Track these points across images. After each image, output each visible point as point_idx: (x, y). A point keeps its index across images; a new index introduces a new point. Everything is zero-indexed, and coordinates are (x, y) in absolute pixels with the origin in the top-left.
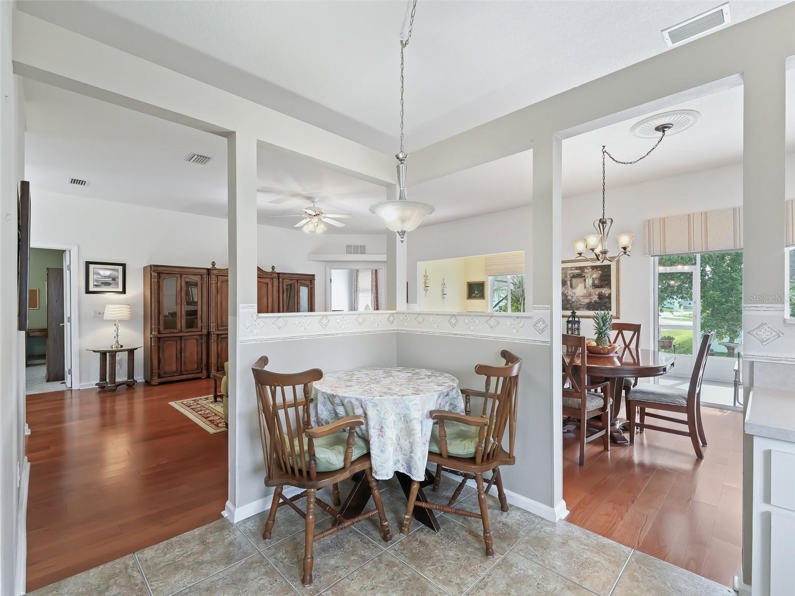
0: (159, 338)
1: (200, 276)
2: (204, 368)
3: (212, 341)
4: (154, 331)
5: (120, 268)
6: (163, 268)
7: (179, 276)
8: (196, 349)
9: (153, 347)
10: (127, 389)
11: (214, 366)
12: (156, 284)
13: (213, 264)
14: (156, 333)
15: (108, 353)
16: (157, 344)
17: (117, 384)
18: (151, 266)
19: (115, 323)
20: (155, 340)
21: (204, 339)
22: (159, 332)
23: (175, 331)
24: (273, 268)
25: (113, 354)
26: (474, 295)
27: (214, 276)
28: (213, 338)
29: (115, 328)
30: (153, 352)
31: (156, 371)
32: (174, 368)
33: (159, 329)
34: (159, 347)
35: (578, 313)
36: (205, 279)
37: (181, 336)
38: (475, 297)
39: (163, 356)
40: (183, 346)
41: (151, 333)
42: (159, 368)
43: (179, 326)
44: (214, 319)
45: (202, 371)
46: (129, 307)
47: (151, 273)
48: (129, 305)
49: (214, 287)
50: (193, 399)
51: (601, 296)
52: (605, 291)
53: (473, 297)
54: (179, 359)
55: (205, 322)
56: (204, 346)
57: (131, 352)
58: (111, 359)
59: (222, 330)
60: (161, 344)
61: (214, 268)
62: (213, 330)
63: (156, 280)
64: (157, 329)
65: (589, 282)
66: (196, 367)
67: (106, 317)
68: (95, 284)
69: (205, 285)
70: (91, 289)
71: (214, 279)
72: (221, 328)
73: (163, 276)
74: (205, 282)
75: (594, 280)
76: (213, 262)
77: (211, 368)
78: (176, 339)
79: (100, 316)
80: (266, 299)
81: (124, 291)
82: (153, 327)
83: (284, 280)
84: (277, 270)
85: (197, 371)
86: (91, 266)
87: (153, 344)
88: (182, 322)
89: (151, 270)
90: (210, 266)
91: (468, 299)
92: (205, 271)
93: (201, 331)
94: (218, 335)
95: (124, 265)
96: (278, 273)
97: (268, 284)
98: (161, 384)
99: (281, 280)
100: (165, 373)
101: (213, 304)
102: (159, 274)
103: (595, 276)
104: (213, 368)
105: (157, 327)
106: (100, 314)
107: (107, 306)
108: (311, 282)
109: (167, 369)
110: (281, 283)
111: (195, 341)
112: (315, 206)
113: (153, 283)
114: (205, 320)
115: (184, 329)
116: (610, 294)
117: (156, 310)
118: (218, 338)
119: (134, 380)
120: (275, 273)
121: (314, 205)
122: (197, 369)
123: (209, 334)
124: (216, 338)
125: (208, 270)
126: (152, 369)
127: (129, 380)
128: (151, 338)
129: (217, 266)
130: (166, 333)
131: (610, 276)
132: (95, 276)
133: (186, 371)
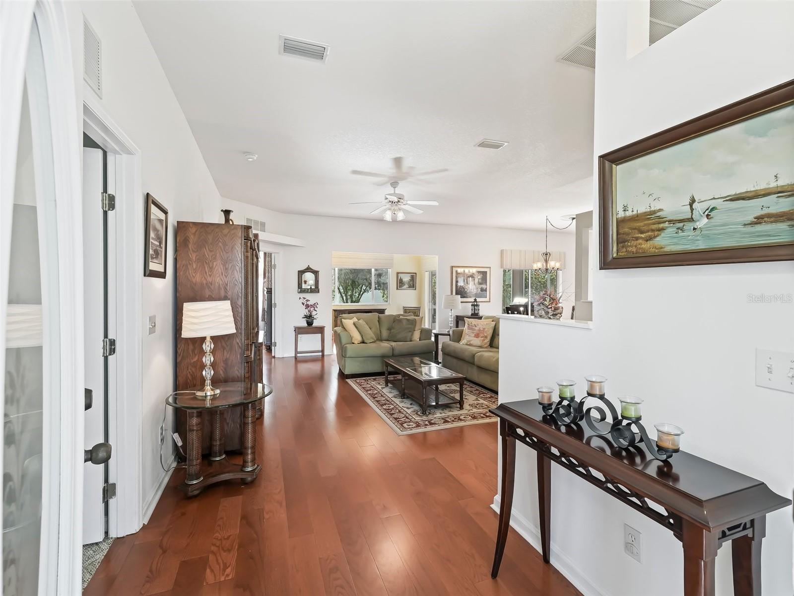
35: (478, 300)
51: (482, 290)
52: (484, 286)
65: (476, 280)
75: (479, 279)
81: (165, 273)
95: (167, 214)
103: (479, 277)
112: (396, 192)
116: (486, 288)
121: (394, 192)
131: (486, 277)
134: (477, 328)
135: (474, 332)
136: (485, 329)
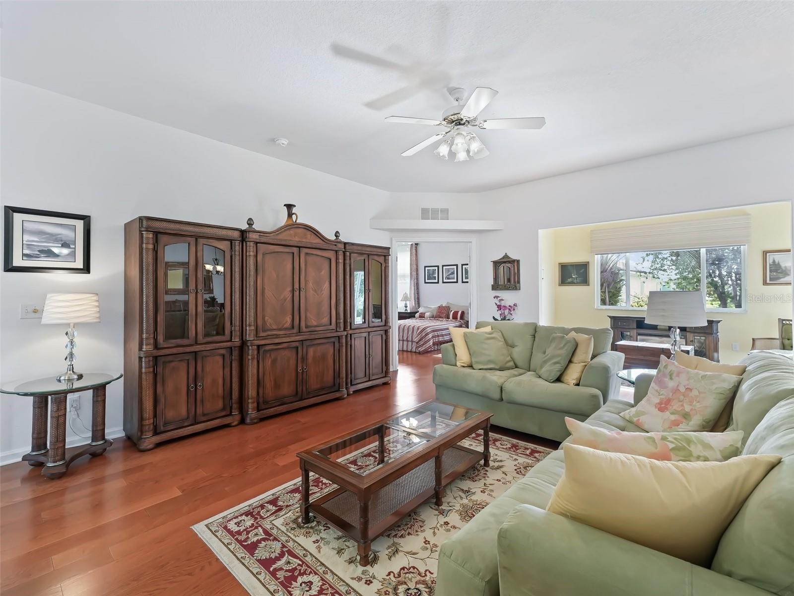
0: (156, 358)
1: (229, 242)
2: (235, 406)
3: (250, 357)
4: (146, 345)
5: (80, 224)
6: (165, 224)
7: (192, 240)
8: (221, 373)
9: (144, 376)
10: (91, 461)
11: (253, 403)
12: (151, 253)
13: (250, 222)
14: (150, 348)
15: (50, 397)
16: (151, 370)
17: (68, 456)
18: (141, 219)
19: (68, 329)
20: (148, 363)
21: (236, 353)
22: (156, 346)
23: (185, 342)
24: (337, 234)
25: (61, 397)
26: (570, 280)
27: (252, 244)
28: (251, 352)
29: (66, 340)
30: (144, 383)
31: (149, 422)
32: (184, 412)
33: (156, 340)
34: (155, 375)
36: (237, 248)
37: (196, 352)
38: (572, 283)
39: (164, 390)
40: (199, 369)
41: (140, 349)
42: (155, 416)
43: (192, 333)
44: (252, 319)
45: (231, 412)
46: (96, 298)
47: (140, 231)
48: (97, 294)
49: (251, 262)
50: (244, 506)
53: (569, 283)
54: (193, 395)
55: (237, 324)
56: (235, 365)
57: (99, 390)
58: (55, 409)
59: (265, 338)
60: (160, 370)
61: (250, 229)
62: (250, 336)
63: (151, 246)
64: (152, 341)
66: (220, 404)
67: (48, 317)
68: (26, 252)
69: (237, 258)
70: (17, 261)
71: (252, 250)
72: (262, 334)
73: (163, 239)
74: (237, 253)
76: (250, 219)
77: (248, 406)
78: (187, 357)
79: (36, 315)
80: (328, 285)
81: (87, 268)
82: (144, 336)
83: (352, 255)
84: (342, 238)
85: (224, 413)
86: (18, 218)
87: (144, 370)
88: (197, 326)
89: (141, 225)
90: (244, 226)
91: (560, 285)
92: (236, 235)
93: (231, 340)
94: (259, 346)
95: (86, 219)
96: (345, 244)
97: (330, 260)
98: (159, 445)
99: (348, 254)
100: (166, 424)
101: (250, 292)
102: (157, 234)
104: (250, 406)
105: (152, 336)
106: (35, 311)
107: (49, 296)
108: (385, 259)
109: (170, 414)
110: (348, 258)
111: (220, 359)
113: (144, 251)
114: (237, 322)
115: (200, 337)
117: (151, 305)
118: (258, 352)
119: (106, 441)
120: (340, 242)
122: (224, 409)
123: (244, 344)
124: (256, 353)
125: (243, 233)
126: (141, 419)
127: (94, 444)
128: (140, 358)
129: (256, 227)
130: (170, 346)
132: (26, 237)
133: (204, 415)
134: (671, 384)
135: (663, 392)
136: (691, 390)
